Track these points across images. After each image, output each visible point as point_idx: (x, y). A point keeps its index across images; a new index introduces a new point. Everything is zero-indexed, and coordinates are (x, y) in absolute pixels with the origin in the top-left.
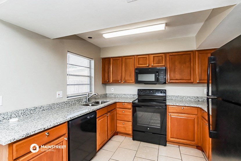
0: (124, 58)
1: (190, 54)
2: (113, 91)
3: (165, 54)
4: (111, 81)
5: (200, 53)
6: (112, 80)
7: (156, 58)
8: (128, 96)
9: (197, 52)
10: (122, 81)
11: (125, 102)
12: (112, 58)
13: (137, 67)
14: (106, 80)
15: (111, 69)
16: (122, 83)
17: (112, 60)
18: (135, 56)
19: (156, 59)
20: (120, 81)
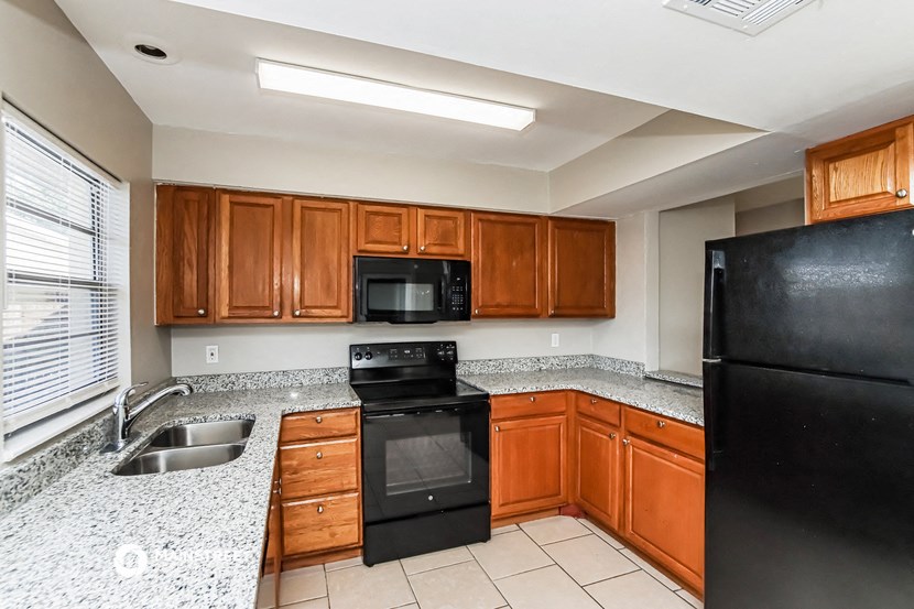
0: (298, 203)
1: (533, 225)
2: (216, 359)
3: (466, 212)
4: (225, 312)
5: (558, 228)
6: (232, 307)
7: (435, 222)
8: (300, 377)
9: (550, 223)
10: (287, 311)
11: (328, 408)
12: (225, 191)
13: (360, 251)
14: (188, 303)
15: (225, 249)
16: (287, 318)
17: (228, 205)
18: (351, 203)
19: (435, 228)
20: (276, 313)
